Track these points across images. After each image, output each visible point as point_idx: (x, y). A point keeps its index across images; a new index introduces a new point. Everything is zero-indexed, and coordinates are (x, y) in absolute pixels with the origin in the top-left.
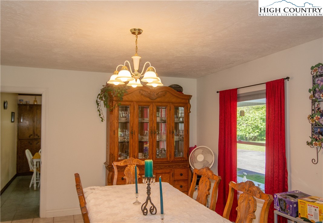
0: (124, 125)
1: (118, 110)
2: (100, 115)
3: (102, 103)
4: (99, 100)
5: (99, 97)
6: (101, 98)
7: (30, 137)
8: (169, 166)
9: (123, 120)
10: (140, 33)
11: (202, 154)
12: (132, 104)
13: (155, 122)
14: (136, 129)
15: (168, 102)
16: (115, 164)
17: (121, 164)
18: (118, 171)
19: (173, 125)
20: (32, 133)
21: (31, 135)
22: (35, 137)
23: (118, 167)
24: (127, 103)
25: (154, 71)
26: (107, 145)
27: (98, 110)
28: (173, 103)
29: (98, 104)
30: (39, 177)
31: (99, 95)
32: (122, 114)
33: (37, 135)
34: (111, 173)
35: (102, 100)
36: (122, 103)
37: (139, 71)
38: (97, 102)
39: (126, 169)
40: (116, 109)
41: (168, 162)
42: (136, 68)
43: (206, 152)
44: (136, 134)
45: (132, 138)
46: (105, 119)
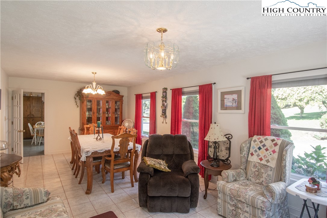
0: (90, 110)
1: (86, 102)
2: (77, 104)
3: (78, 98)
4: (76, 97)
5: (76, 95)
6: (77, 96)
7: (28, 116)
8: (112, 128)
9: (89, 107)
10: (96, 74)
11: (128, 123)
12: (93, 99)
13: (105, 108)
14: (95, 111)
15: (112, 99)
16: (85, 126)
17: (88, 126)
18: (87, 131)
19: (114, 109)
20: (29, 114)
21: (29, 115)
22: (31, 117)
23: (87, 128)
24: (91, 99)
25: (101, 88)
26: (80, 119)
27: (76, 102)
28: (114, 99)
29: (75, 99)
30: (44, 135)
31: (76, 94)
32: (89, 104)
33: (33, 115)
34: (83, 132)
35: (78, 97)
36: (88, 99)
37: (96, 88)
38: (75, 97)
39: (90, 128)
40: (85, 101)
41: (112, 127)
42: (94, 87)
43: (129, 122)
44: (96, 113)
45: (94, 115)
46: (79, 106)
